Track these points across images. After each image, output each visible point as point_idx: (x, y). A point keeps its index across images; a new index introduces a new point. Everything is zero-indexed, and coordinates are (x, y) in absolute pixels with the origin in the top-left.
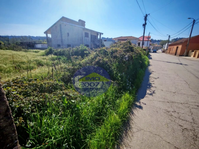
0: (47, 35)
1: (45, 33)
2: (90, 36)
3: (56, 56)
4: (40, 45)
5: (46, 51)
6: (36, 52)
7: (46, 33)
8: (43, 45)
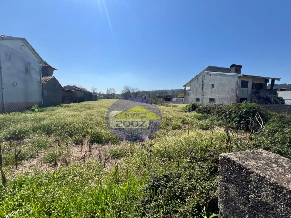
0: (185, 88)
1: (183, 86)
2: (250, 85)
3: (200, 114)
4: (176, 98)
5: (186, 107)
6: (174, 106)
7: (185, 86)
8: (178, 98)
